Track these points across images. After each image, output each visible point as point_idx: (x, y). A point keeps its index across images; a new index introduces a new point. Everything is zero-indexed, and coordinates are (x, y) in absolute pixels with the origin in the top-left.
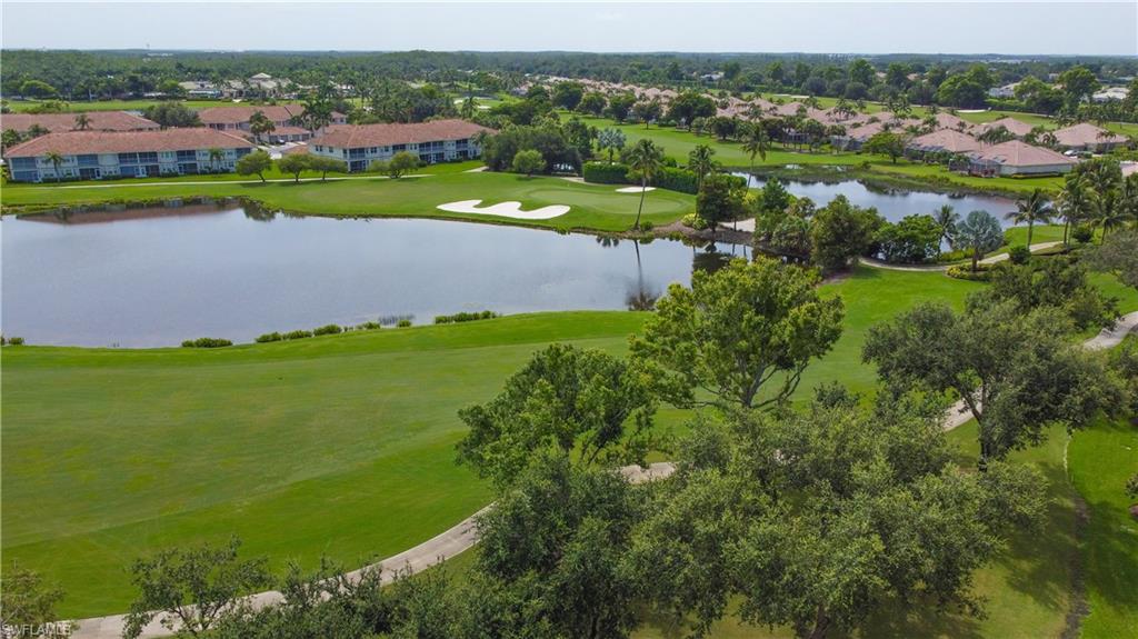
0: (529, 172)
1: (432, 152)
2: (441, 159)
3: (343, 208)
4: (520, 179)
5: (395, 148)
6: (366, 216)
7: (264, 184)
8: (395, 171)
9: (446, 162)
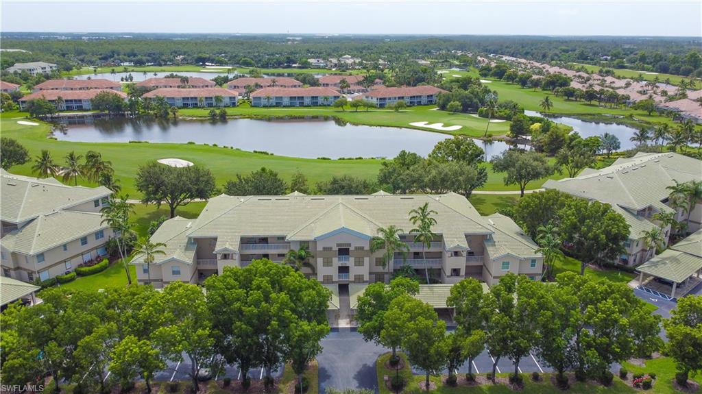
0: (455, 111)
1: (416, 100)
2: (419, 103)
3: (373, 122)
4: (450, 114)
5: (399, 98)
6: (381, 126)
7: (344, 111)
8: (397, 108)
9: (422, 105)
